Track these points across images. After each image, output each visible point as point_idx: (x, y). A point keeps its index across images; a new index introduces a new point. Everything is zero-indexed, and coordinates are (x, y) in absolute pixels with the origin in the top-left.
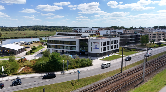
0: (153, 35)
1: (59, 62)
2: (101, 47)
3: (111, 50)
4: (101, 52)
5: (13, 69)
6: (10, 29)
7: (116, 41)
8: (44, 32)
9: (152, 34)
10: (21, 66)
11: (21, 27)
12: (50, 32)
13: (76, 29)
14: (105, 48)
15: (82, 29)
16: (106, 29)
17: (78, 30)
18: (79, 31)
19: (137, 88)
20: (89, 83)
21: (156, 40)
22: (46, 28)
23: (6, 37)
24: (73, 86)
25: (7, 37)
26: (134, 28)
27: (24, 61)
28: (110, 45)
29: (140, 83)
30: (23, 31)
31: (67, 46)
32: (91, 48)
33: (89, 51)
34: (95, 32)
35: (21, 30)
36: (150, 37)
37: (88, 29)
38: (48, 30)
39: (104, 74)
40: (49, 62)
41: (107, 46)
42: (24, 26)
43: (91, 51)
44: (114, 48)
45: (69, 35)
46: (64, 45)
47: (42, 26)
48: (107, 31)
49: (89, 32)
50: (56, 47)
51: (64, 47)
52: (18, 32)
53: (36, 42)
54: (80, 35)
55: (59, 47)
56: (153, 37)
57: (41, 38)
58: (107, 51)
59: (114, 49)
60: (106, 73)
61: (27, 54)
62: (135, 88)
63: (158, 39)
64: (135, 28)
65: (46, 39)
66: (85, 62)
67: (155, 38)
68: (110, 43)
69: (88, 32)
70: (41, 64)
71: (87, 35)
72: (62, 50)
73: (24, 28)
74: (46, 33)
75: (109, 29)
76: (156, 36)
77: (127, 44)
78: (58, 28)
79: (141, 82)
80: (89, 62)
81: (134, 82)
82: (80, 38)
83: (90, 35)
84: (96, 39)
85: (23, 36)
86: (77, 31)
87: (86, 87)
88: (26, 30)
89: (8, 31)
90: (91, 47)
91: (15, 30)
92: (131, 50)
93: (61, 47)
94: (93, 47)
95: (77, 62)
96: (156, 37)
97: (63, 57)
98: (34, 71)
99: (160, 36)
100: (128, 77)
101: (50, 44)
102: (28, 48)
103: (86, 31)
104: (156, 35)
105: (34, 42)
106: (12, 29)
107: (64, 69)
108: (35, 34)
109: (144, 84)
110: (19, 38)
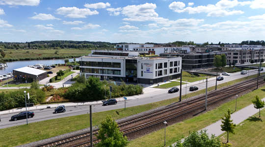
0: (234, 54)
1: (99, 89)
2: (154, 70)
3: (169, 74)
4: (155, 77)
5: (40, 97)
6: (15, 46)
7: (176, 62)
8: (69, 50)
9: (232, 53)
10: (48, 95)
11: (32, 43)
12: (78, 50)
13: (120, 45)
14: (161, 71)
15: (130, 46)
16: (165, 46)
17: (122, 47)
18: (124, 48)
19: (196, 117)
20: (138, 112)
21: (238, 61)
22: (72, 44)
23: (12, 59)
24: (119, 114)
25: (15, 59)
26: (210, 45)
27: (51, 89)
28: (168, 68)
29: (201, 112)
30: (36, 49)
31: (109, 70)
32: (142, 72)
33: (139, 76)
34: (148, 50)
35: (32, 47)
36: (230, 57)
37: (138, 46)
38: (75, 47)
39: (157, 103)
40: (86, 89)
41: (163, 69)
42: (37, 42)
43: (142, 76)
44: (174, 72)
45: (110, 54)
46: (104, 68)
47: (66, 41)
48: (166, 48)
49: (139, 50)
50: (93, 71)
51: (104, 71)
52: (27, 50)
53: (59, 65)
54: (127, 55)
55: (97, 71)
56: (234, 57)
57: (66, 59)
58: (163, 76)
59: (173, 74)
60: (160, 102)
61: (51, 81)
62: (194, 117)
63: (242, 60)
64: (212, 44)
65: (75, 60)
66: (133, 89)
67: (237, 59)
68: (168, 65)
69: (137, 49)
70: (76, 91)
71: (137, 53)
72: (102, 75)
73: (37, 44)
74: (72, 53)
75: (170, 46)
76: (239, 56)
77: (194, 67)
78: (91, 44)
79: (203, 111)
80: (138, 89)
81: (194, 111)
82: (127, 58)
83: (141, 54)
84: (148, 59)
85: (38, 57)
86: (121, 49)
87: (134, 116)
88: (40, 47)
89: (12, 48)
90: (142, 70)
91: (23, 48)
92: (198, 76)
93: (100, 71)
94: (144, 70)
95: (123, 89)
96: (239, 58)
97: (103, 83)
98: (68, 100)
99: (244, 56)
100: (188, 106)
101: (83, 67)
102: (51, 73)
103: (134, 49)
104: (239, 54)
105: (56, 65)
106: (18, 46)
107: (105, 97)
108: (56, 53)
109: (206, 113)
110: (32, 60)
